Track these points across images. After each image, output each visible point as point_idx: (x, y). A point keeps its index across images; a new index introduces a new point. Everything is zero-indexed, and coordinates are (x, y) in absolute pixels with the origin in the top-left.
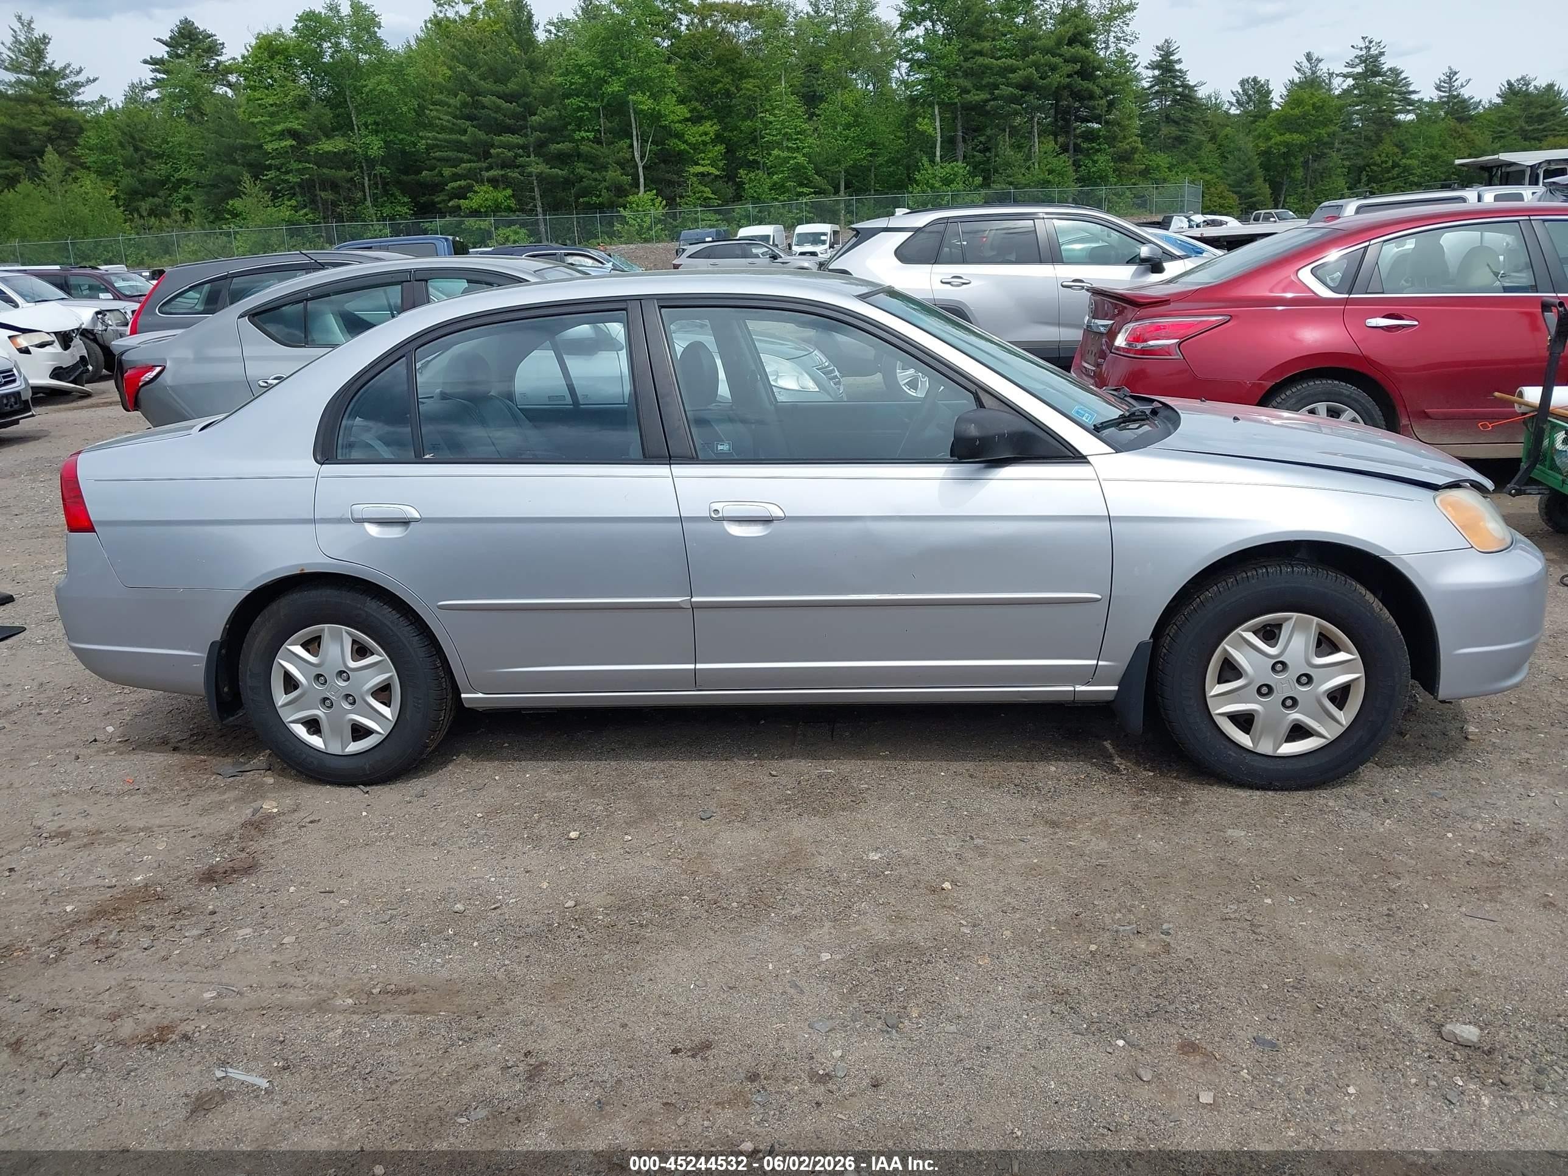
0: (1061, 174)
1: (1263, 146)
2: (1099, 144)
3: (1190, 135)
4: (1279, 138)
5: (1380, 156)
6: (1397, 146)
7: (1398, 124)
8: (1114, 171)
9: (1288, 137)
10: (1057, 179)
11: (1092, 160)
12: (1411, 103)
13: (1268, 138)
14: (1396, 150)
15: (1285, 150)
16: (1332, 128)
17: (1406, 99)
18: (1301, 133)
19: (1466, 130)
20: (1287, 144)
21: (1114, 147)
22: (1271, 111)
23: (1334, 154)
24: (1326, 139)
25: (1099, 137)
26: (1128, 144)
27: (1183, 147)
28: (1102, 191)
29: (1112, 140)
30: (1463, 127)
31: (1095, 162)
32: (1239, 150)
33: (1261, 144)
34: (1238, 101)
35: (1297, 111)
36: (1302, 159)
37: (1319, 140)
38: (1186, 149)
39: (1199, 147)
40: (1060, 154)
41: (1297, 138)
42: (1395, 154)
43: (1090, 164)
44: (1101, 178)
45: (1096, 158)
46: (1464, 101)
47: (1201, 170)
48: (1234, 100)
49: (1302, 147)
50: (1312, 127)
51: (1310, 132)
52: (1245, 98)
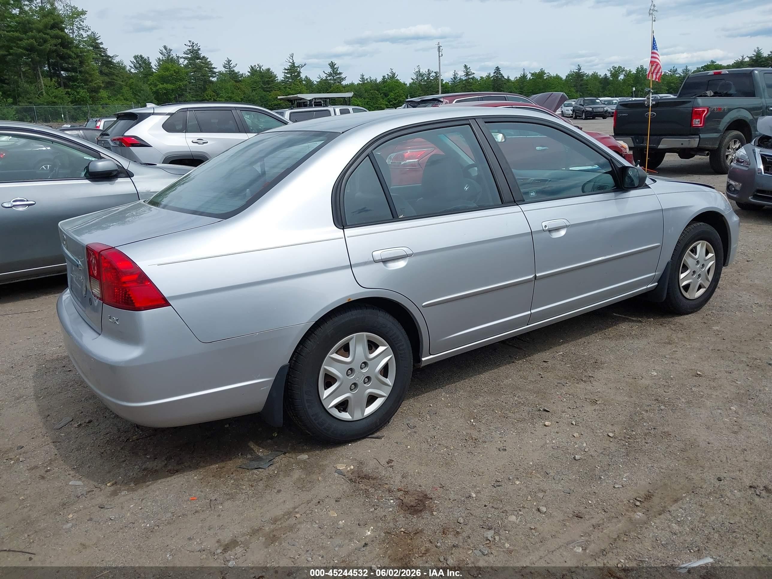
0: (62, 98)
1: (154, 89)
2: (78, 83)
3: (116, 82)
4: (161, 86)
5: (207, 96)
6: (214, 92)
7: (212, 82)
8: (90, 97)
9: (165, 85)
10: (60, 101)
11: (77, 92)
12: (215, 73)
13: (156, 86)
14: (214, 94)
15: (165, 91)
16: (185, 83)
17: (211, 70)
18: (171, 84)
19: (241, 86)
20: (166, 89)
21: (88, 85)
22: (153, 73)
23: (188, 94)
24: (183, 87)
25: (77, 80)
26: (95, 84)
27: (112, 88)
28: (86, 108)
29: (86, 81)
30: (237, 84)
31: (78, 93)
32: (143, 90)
33: (153, 88)
34: (135, 66)
35: (167, 73)
36: (174, 96)
37: (180, 87)
38: (114, 89)
39: (121, 87)
40: (58, 87)
41: (169, 86)
42: (214, 96)
43: (75, 93)
44: (83, 101)
45: (78, 90)
46: (236, 73)
47: (125, 99)
48: (132, 66)
49: (173, 90)
50: (176, 81)
51: (175, 84)
52: (138, 65)
